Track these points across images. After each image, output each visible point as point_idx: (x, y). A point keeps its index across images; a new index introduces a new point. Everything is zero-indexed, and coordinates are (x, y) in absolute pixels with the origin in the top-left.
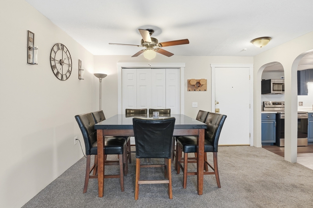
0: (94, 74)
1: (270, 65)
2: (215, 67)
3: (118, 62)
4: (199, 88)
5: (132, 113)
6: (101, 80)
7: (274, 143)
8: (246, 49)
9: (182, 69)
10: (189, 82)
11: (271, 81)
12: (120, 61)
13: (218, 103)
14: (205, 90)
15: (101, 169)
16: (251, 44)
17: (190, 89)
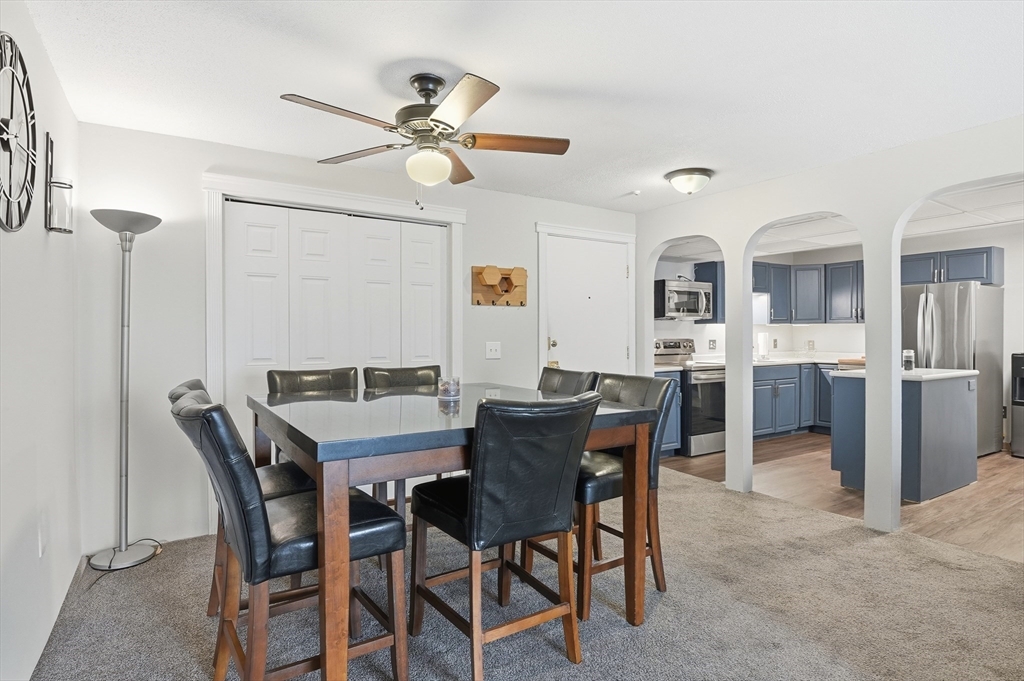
0: (92, 212)
1: (680, 242)
2: (549, 235)
3: (209, 171)
4: (506, 297)
5: (312, 386)
6: (131, 241)
7: (676, 450)
8: (638, 192)
9: (457, 230)
10: (477, 274)
11: (666, 284)
12: (214, 169)
13: (554, 345)
14: (522, 304)
15: (340, 627)
16: (665, 182)
17: (480, 297)
